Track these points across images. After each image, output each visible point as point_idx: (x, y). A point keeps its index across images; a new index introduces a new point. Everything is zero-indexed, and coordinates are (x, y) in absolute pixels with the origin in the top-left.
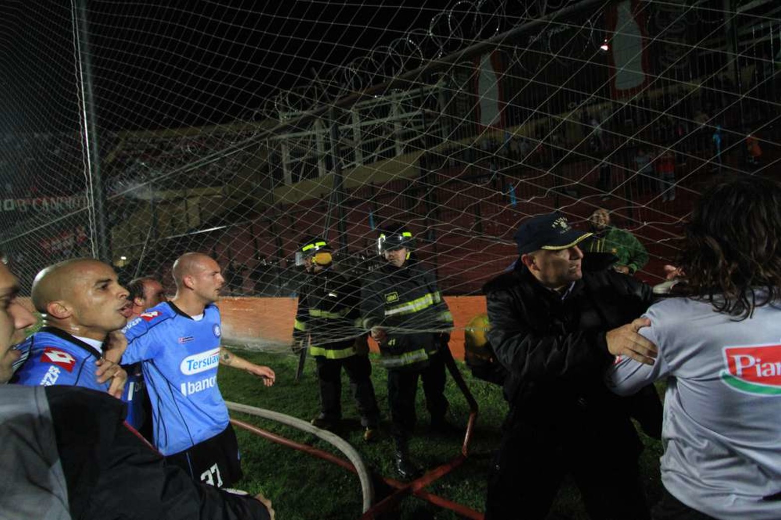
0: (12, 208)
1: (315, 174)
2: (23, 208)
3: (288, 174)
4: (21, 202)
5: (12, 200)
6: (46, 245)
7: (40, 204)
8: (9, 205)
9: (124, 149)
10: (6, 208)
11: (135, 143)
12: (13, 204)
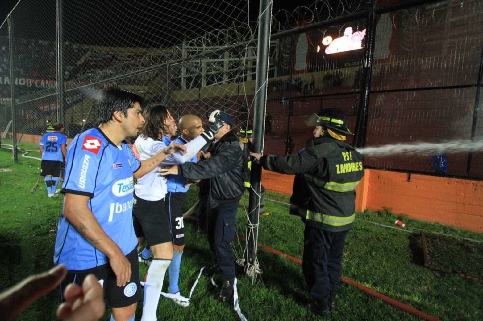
0: (24, 84)
1: (199, 86)
2: (29, 84)
3: (183, 84)
4: (29, 81)
5: (24, 79)
6: (41, 108)
7: (39, 84)
8: (22, 82)
9: (91, 57)
10: (20, 83)
11: (97, 53)
12: (24, 81)
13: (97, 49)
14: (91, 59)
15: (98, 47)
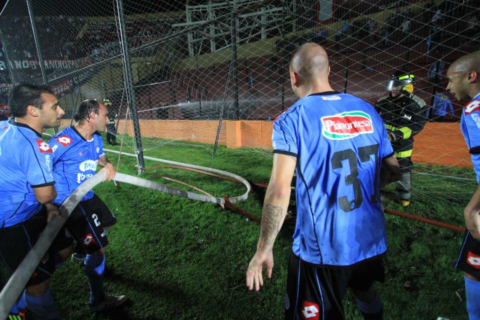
0: (28, 67)
2: (33, 67)
4: (33, 63)
5: (26, 61)
8: (26, 65)
9: (88, 30)
10: (24, 67)
11: (95, 25)
12: (27, 64)
13: (93, 20)
14: (89, 32)
15: (102, 18)
